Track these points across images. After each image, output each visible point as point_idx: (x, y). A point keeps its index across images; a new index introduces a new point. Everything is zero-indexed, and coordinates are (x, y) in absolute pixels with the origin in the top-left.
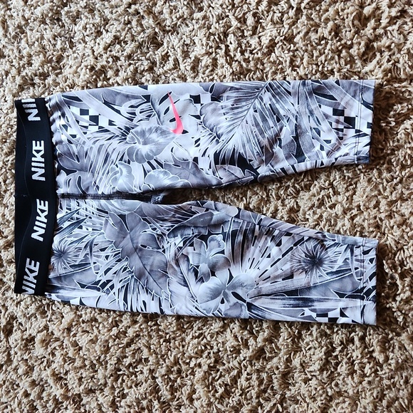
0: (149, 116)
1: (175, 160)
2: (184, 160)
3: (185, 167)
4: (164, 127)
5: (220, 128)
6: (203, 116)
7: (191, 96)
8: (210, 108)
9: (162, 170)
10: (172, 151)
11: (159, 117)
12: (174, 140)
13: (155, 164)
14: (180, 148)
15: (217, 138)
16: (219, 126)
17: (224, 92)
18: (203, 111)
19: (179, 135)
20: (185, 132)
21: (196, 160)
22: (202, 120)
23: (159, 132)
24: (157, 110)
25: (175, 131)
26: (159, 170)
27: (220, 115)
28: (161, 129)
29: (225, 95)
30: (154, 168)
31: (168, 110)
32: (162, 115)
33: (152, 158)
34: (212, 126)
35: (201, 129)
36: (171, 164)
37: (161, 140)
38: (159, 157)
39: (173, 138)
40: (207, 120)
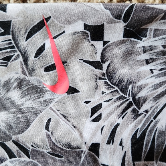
0: (8, 59)
1: (53, 146)
2: (70, 146)
3: (71, 159)
4: (34, 80)
5: (141, 88)
6: (107, 63)
7: (86, 27)
8: (119, 51)
9: (27, 160)
10: (47, 128)
11: (26, 60)
12: (52, 105)
13: (14, 148)
14: (62, 121)
15: (134, 106)
16: (139, 84)
17: (151, 20)
18: (108, 54)
19: (61, 95)
20: (72, 91)
21: (95, 148)
22: (104, 71)
23: (24, 88)
24: (22, 48)
25: (54, 88)
26: (22, 159)
27: (139, 63)
28: (28, 83)
29: (152, 27)
30: (11, 155)
31: (42, 49)
32: (31, 58)
33: (9, 138)
34: (124, 83)
35: (103, 88)
36: (45, 151)
37: (28, 103)
38: (21, 138)
39: (51, 100)
40: (114, 72)
